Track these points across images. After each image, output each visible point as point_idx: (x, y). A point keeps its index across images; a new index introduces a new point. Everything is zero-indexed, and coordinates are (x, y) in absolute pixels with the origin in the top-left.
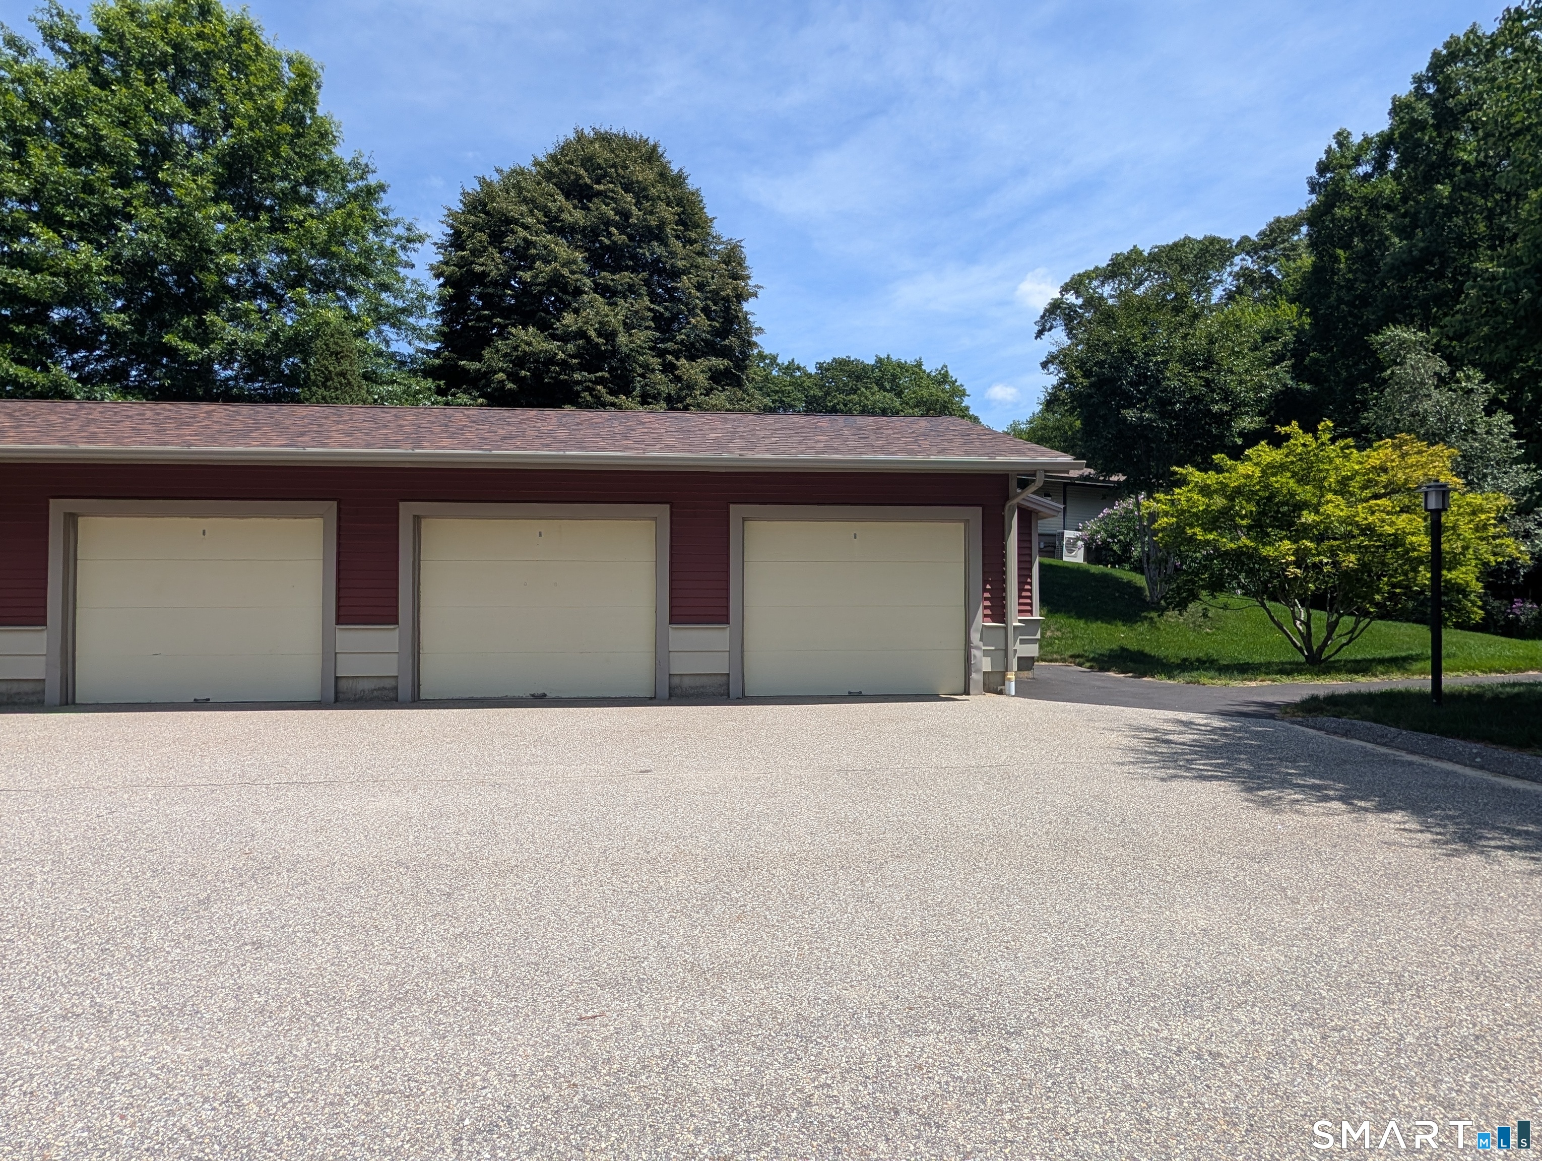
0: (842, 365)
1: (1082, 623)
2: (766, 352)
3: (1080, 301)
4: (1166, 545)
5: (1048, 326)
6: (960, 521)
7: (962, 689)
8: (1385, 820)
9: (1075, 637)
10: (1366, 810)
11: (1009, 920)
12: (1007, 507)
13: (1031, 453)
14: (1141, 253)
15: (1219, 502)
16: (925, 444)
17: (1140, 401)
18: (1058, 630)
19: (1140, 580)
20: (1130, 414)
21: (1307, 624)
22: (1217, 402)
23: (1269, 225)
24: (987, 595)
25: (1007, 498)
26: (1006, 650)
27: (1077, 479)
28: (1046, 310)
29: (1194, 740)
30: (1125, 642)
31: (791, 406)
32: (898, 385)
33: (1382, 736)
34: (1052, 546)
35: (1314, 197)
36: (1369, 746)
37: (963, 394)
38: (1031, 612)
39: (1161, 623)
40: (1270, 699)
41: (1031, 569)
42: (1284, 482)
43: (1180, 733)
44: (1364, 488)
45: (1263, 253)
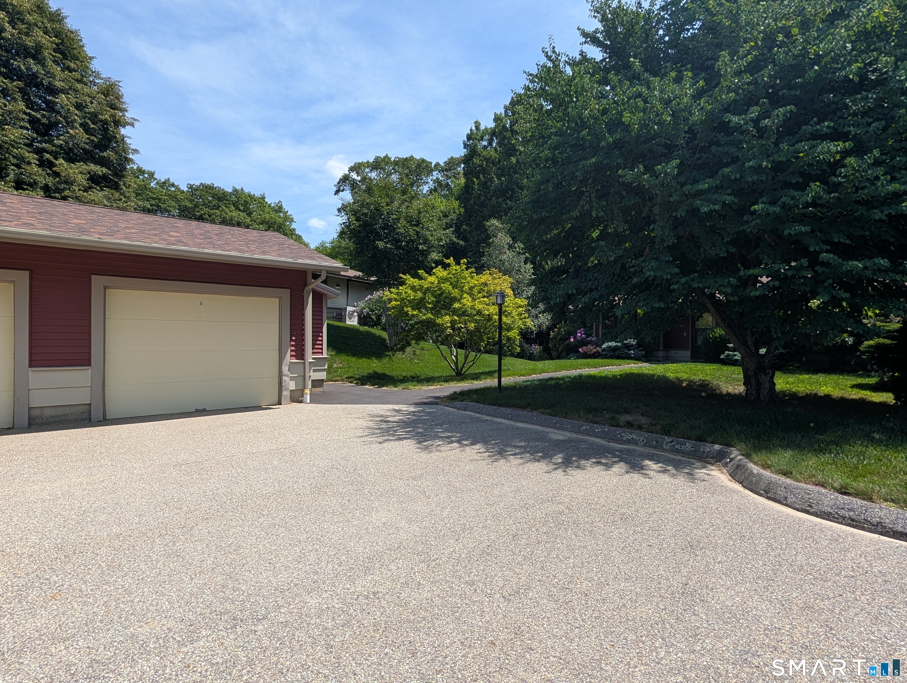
0: (208, 189)
1: (354, 359)
2: (145, 168)
3: (359, 178)
4: (395, 316)
5: (342, 188)
6: (276, 297)
7: (277, 402)
8: (473, 449)
9: (350, 367)
10: (466, 445)
11: (275, 545)
12: (305, 290)
13: (319, 260)
14: (390, 159)
15: (420, 295)
16: (253, 247)
17: (386, 238)
18: (340, 363)
19: (384, 335)
20: (381, 244)
21: (456, 357)
22: (421, 244)
23: (449, 159)
24: (293, 343)
25: (306, 285)
26: (304, 376)
27: (353, 277)
28: (341, 180)
29: (400, 420)
30: (376, 369)
31: (167, 211)
32: (249, 209)
33: (478, 409)
34: (340, 315)
35: (465, 150)
36: (473, 414)
37: (292, 221)
38: (322, 353)
39: (394, 358)
40: (438, 395)
41: (322, 328)
42: (446, 286)
43: (394, 416)
44: (479, 292)
45: (446, 173)
